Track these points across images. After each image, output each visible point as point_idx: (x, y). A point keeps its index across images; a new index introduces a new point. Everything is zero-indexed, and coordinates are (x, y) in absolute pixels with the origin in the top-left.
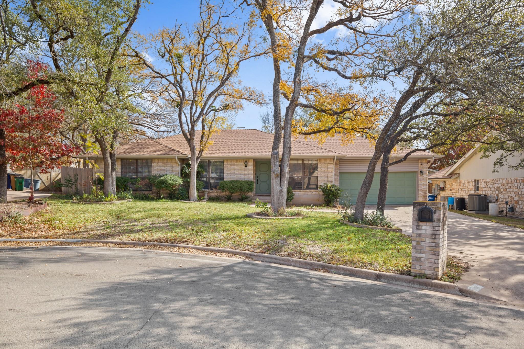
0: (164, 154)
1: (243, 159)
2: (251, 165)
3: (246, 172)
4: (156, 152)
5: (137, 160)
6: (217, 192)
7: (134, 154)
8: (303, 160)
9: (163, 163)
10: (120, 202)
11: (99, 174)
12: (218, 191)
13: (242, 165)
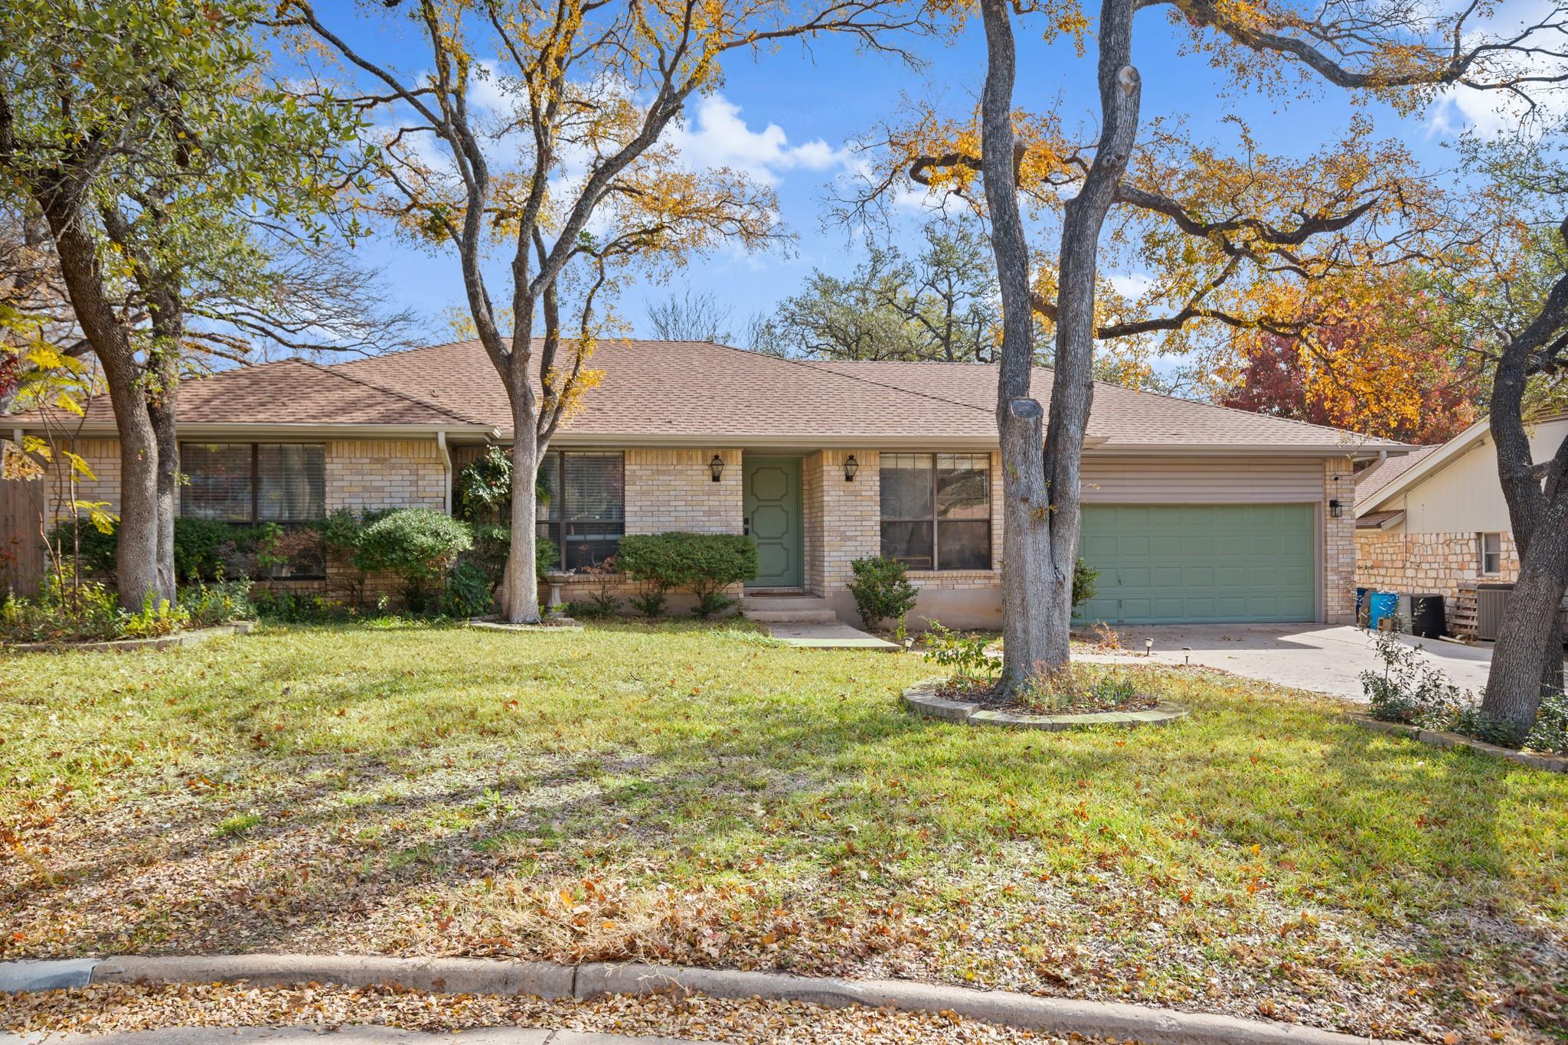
0: (387, 419)
1: (704, 449)
2: (733, 473)
3: (714, 502)
4: (344, 411)
5: (255, 446)
6: (602, 582)
7: (247, 420)
8: (934, 458)
9: (376, 461)
10: (205, 635)
11: (86, 504)
12: (607, 577)
13: (699, 472)
